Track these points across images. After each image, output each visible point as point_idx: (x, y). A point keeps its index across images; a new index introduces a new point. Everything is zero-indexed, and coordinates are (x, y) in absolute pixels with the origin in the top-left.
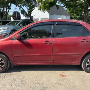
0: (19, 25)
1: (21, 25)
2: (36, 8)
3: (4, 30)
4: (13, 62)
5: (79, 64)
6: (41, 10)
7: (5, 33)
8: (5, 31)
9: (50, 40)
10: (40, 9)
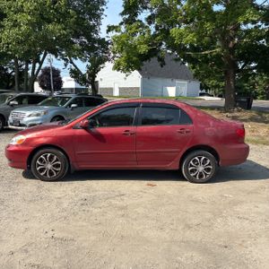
0: (70, 105)
1: (73, 105)
2: (107, 63)
3: (38, 115)
4: (75, 164)
5: (177, 168)
6: (118, 70)
7: (39, 122)
8: (39, 118)
9: (132, 129)
10: (117, 68)
